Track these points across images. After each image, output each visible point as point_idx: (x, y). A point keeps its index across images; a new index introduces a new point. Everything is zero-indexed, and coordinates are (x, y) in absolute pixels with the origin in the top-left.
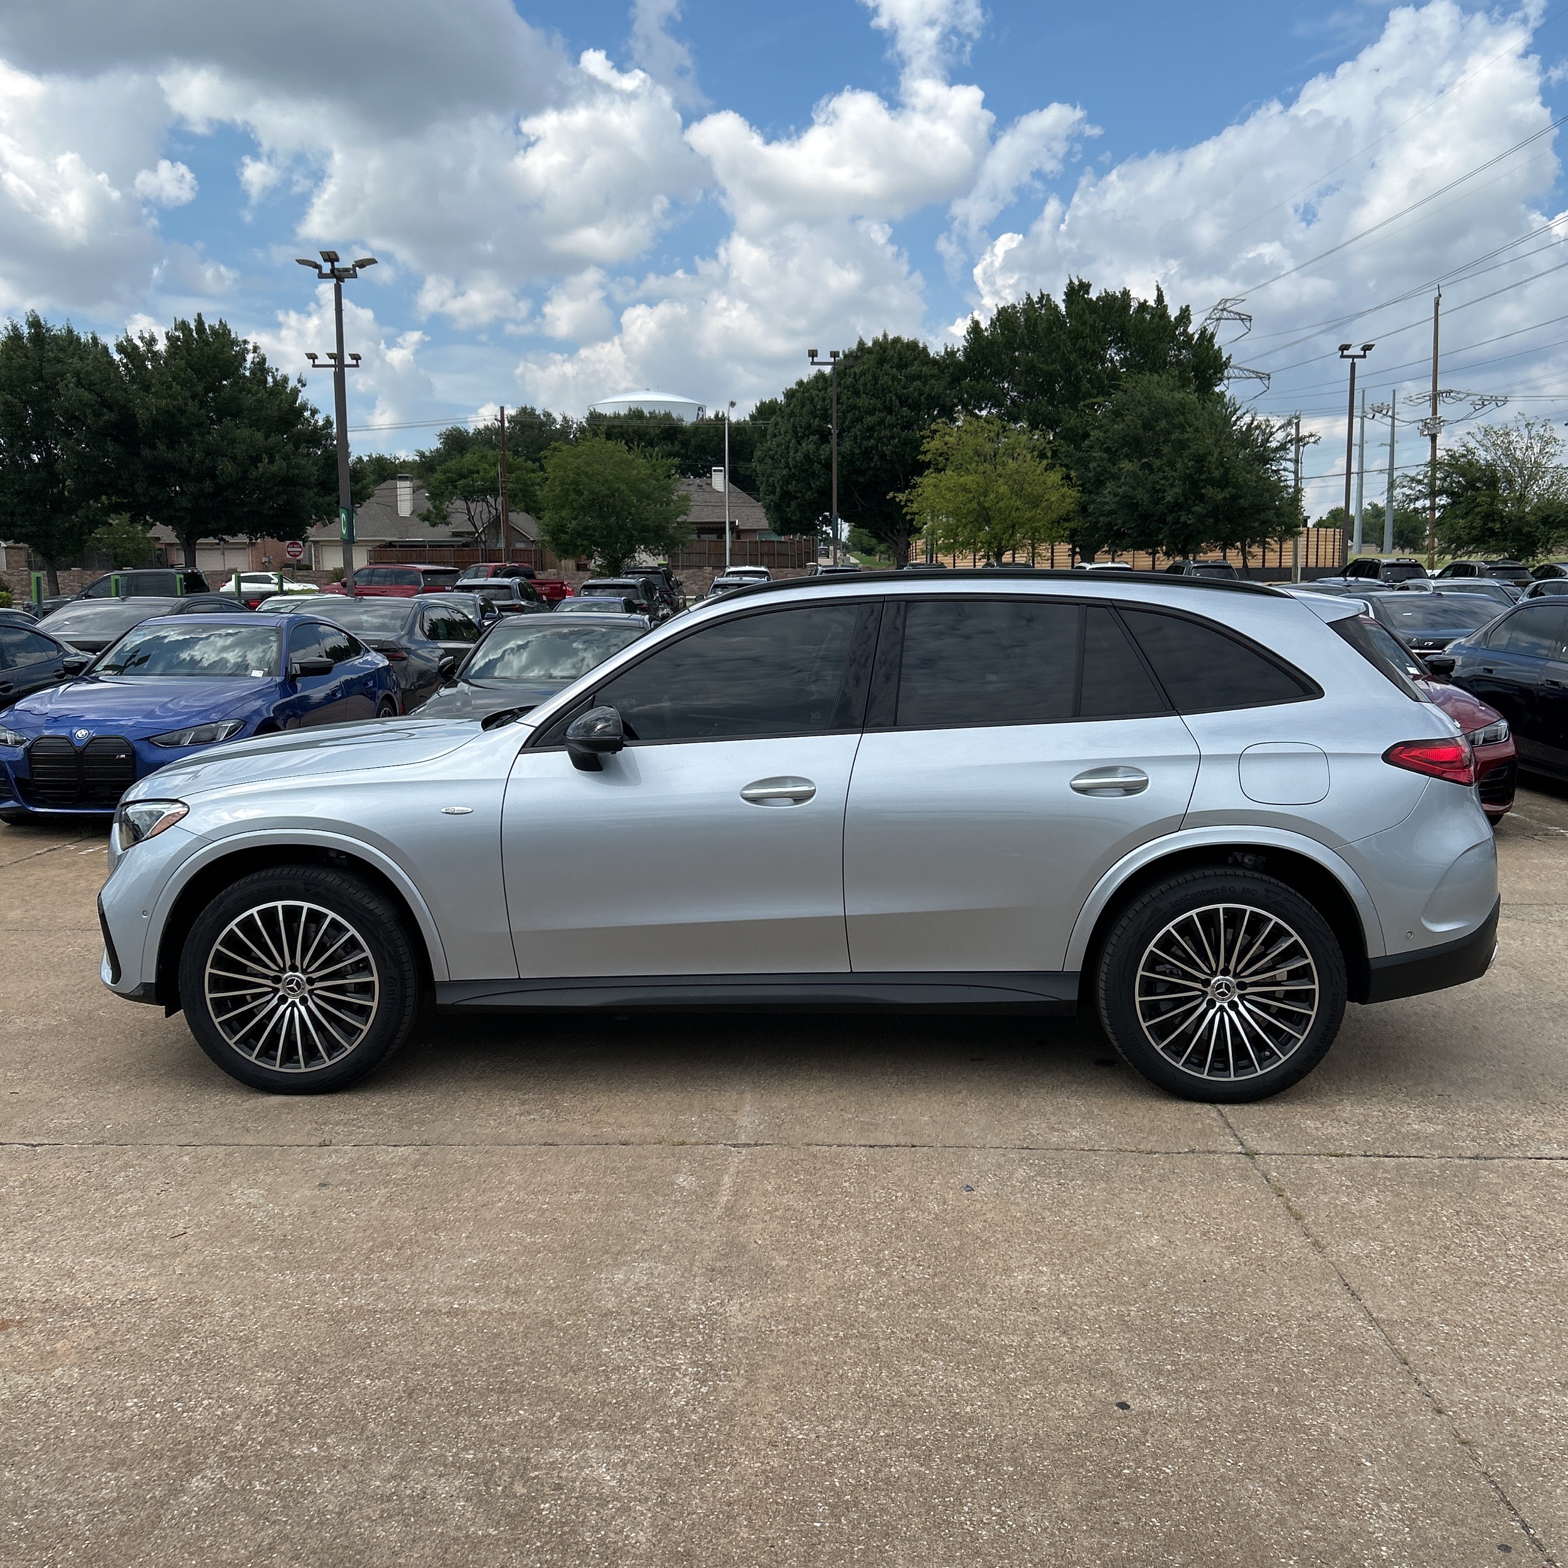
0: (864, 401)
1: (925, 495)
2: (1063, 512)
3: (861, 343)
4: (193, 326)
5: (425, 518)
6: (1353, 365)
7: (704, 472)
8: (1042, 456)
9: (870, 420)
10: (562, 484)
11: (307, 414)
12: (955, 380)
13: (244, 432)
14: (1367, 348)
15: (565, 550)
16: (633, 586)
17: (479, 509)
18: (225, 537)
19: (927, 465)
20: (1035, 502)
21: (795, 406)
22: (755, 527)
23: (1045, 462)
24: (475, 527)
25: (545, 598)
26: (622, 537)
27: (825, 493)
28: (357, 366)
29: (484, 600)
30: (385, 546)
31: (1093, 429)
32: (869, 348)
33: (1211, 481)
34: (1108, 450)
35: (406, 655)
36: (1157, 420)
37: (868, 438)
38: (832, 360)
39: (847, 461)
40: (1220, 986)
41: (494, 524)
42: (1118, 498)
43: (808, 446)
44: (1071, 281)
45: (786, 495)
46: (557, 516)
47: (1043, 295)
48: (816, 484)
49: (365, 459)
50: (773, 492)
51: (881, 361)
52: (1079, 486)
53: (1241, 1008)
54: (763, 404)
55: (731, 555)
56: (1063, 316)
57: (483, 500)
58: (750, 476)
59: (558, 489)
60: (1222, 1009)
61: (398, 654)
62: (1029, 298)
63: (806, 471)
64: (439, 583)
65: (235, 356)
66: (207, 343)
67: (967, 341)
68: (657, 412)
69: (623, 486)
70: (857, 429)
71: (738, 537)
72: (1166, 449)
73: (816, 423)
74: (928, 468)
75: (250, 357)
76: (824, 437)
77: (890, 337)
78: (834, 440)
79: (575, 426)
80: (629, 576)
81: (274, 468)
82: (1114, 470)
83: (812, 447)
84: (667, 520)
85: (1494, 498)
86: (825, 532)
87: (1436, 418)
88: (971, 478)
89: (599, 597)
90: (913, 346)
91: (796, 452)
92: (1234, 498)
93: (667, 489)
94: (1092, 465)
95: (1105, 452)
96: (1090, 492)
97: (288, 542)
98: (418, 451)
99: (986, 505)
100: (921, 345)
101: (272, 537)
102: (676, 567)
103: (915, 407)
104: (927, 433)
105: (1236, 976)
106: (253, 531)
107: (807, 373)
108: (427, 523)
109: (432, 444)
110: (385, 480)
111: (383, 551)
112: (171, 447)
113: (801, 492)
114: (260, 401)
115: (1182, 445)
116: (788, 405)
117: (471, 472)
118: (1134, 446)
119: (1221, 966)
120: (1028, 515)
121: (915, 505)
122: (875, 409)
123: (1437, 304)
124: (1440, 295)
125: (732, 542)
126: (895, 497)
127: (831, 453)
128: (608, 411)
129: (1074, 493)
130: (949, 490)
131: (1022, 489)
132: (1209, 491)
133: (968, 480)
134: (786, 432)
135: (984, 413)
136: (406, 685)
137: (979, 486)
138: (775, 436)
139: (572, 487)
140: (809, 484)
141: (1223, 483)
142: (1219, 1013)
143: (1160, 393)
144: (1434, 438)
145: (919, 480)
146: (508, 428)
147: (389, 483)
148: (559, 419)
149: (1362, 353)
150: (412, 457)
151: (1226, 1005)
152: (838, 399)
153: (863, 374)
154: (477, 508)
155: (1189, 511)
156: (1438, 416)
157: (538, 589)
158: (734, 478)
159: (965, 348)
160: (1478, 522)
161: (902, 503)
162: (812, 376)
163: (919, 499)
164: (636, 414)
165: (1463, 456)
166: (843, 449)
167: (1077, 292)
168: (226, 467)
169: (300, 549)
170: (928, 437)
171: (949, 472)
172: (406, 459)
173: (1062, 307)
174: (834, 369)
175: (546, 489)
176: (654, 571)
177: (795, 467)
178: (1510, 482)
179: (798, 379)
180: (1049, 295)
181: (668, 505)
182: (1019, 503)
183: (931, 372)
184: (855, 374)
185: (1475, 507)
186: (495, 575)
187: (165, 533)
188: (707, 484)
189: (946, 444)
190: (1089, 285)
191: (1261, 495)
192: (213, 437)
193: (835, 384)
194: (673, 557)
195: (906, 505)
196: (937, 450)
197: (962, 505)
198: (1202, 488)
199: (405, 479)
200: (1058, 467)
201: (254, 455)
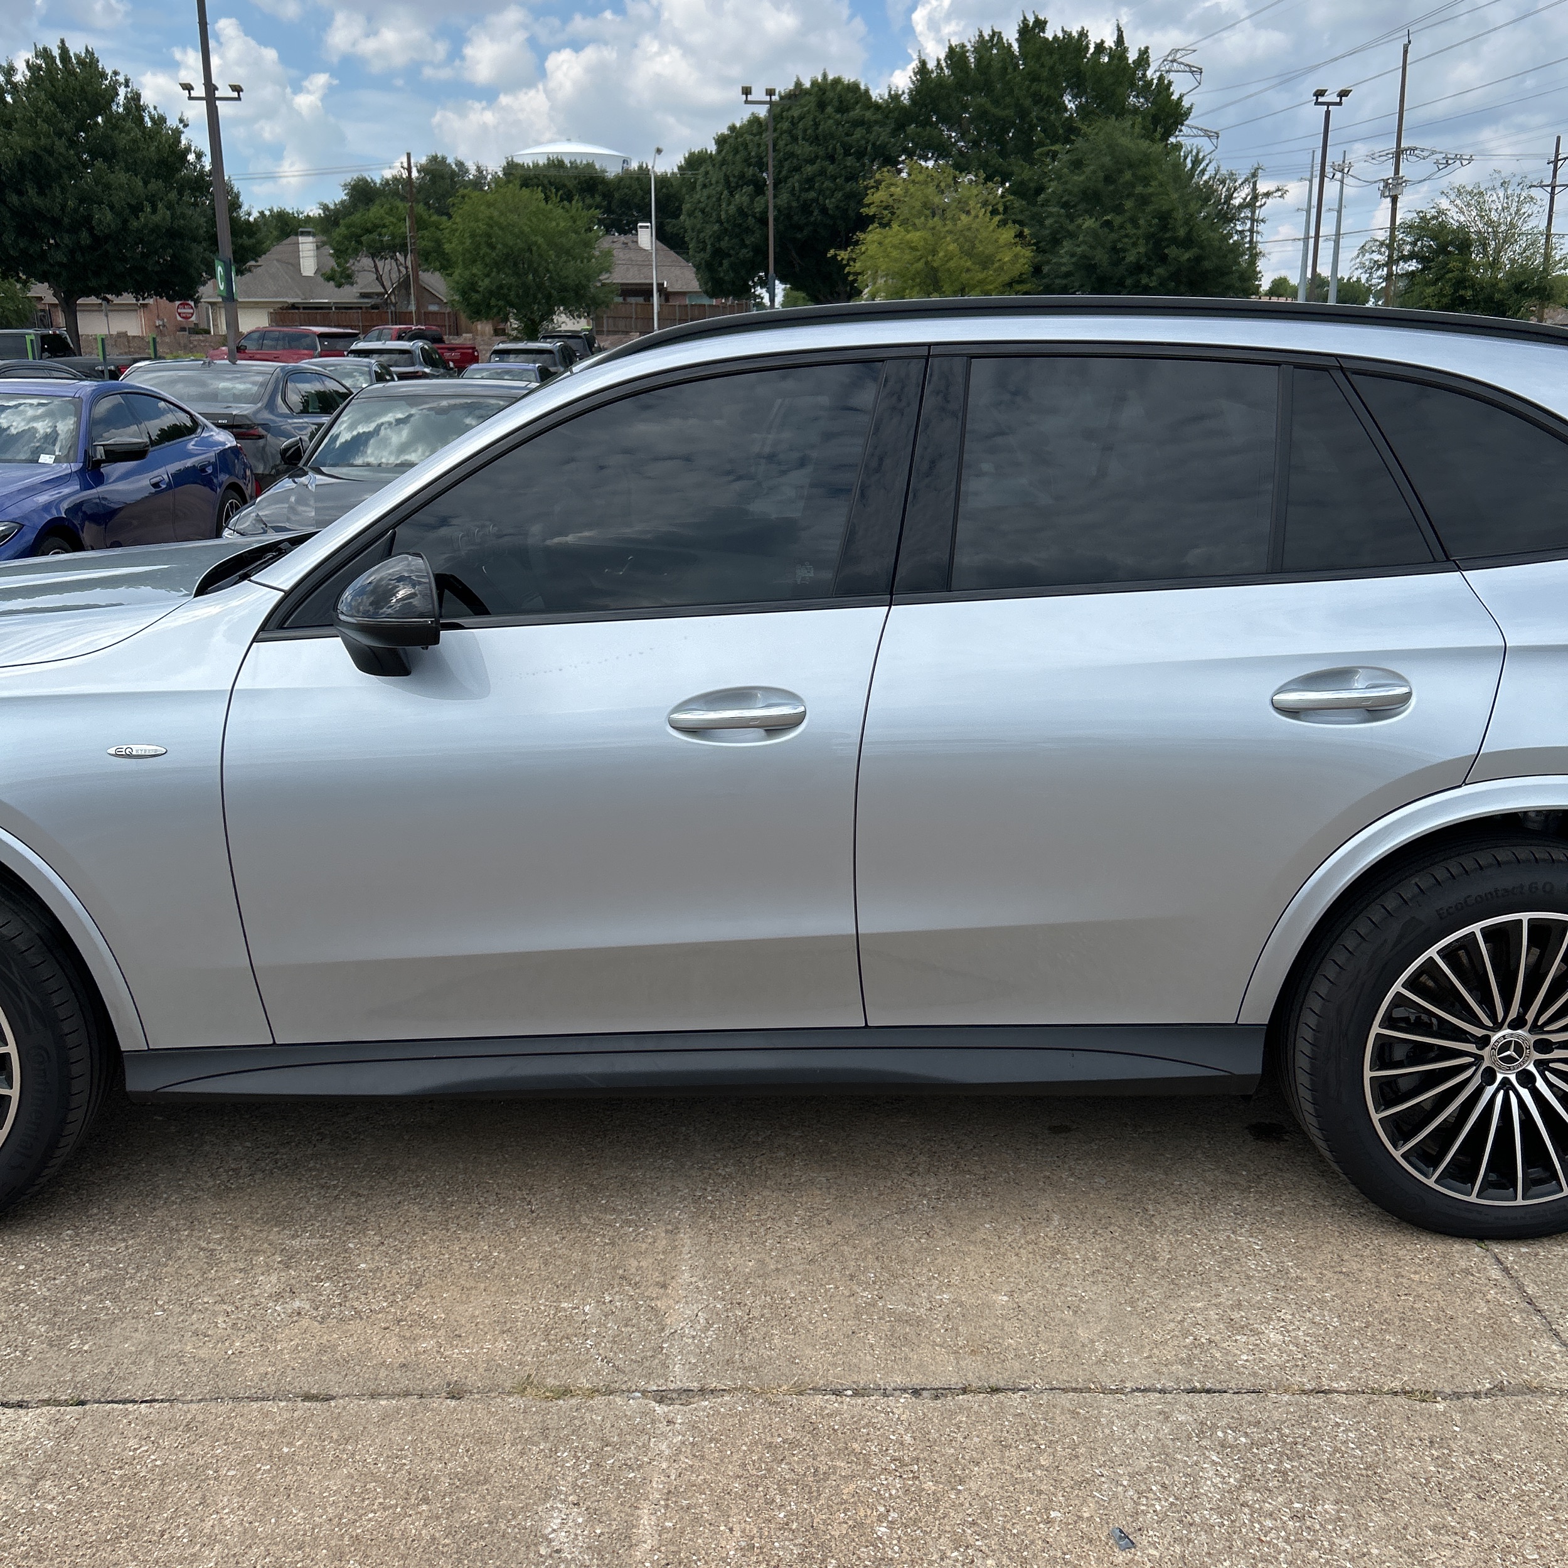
0: (804, 149)
1: (869, 253)
2: (1015, 273)
3: (798, 84)
4: (56, 52)
5: (329, 278)
6: (1328, 113)
7: (629, 229)
8: (994, 212)
9: (809, 169)
10: (473, 236)
11: (191, 157)
12: (901, 127)
13: (121, 177)
14: (1343, 94)
15: (478, 312)
16: (550, 352)
17: (387, 268)
18: (109, 296)
19: (871, 219)
20: (985, 262)
21: (727, 153)
22: (684, 289)
23: (997, 218)
24: (384, 288)
25: (451, 364)
26: (540, 296)
27: (761, 251)
28: (239, 99)
29: (381, 366)
30: (288, 308)
31: (1049, 181)
32: (806, 89)
33: (1174, 241)
34: (1065, 205)
35: (264, 432)
36: (1121, 171)
37: (807, 190)
38: (768, 98)
39: (784, 215)
40: (1505, 1047)
41: (404, 285)
42: (1074, 260)
43: (741, 198)
44: (1025, 18)
45: (718, 253)
46: (467, 273)
47: (994, 33)
48: (750, 240)
49: (267, 213)
50: (704, 249)
51: (822, 105)
52: (1034, 244)
53: (1540, 1084)
54: (692, 155)
55: (659, 319)
56: (1016, 57)
57: (392, 258)
58: (678, 235)
59: (468, 241)
60: (1506, 1082)
61: (252, 431)
62: (981, 35)
63: (740, 225)
64: (338, 348)
65: (106, 90)
66: (73, 73)
67: (913, 82)
68: (578, 162)
69: (540, 240)
70: (795, 181)
71: (667, 300)
72: (1129, 204)
73: (751, 172)
74: (872, 222)
75: (122, 91)
76: (759, 188)
77: (830, 77)
78: (770, 191)
79: (489, 177)
80: (548, 340)
81: (156, 218)
82: (1071, 227)
83: (745, 199)
84: (588, 278)
85: (1467, 262)
86: (759, 296)
87: (1399, 178)
88: (918, 234)
89: (513, 364)
90: (854, 88)
91: (729, 204)
92: (1198, 259)
93: (588, 245)
94: (1048, 222)
95: (1062, 207)
96: (1045, 252)
97: (178, 303)
98: (321, 204)
99: (935, 265)
100: (862, 87)
101: (161, 297)
102: (600, 332)
103: (860, 155)
104: (872, 182)
105: (1535, 1028)
106: (140, 290)
107: (741, 116)
108: (332, 283)
109: (337, 196)
110: (288, 236)
111: (286, 313)
112: (41, 192)
113: (733, 248)
114: (134, 141)
115: (1144, 200)
116: (719, 151)
117: (376, 226)
118: (1092, 199)
119: (1513, 1014)
120: (981, 276)
121: (858, 264)
122: (817, 157)
123: (1406, 52)
124: (1409, 42)
125: (660, 306)
126: (836, 255)
127: (767, 207)
128: (528, 162)
129: (1027, 253)
130: (895, 247)
131: (974, 247)
132: (1172, 251)
133: (915, 236)
134: (717, 182)
135: (931, 164)
136: (265, 469)
137: (927, 244)
138: (705, 186)
139: (484, 239)
140: (743, 240)
141: (1187, 242)
142: (1502, 1092)
143: (1125, 141)
144: (1394, 200)
145: (862, 236)
146: (417, 178)
147: (292, 239)
148: (473, 170)
149: (1338, 100)
150: (315, 211)
151: (1513, 1078)
152: (775, 145)
153: (801, 118)
154: (387, 266)
155: (1150, 274)
156: (1400, 175)
157: (447, 355)
158: (662, 235)
159: (911, 91)
160: (1448, 290)
161: (845, 262)
162: (745, 121)
163: (863, 257)
164: (556, 164)
165: (1434, 218)
166: (779, 202)
167: (1030, 31)
168: (104, 217)
169: (191, 311)
170: (873, 187)
171: (895, 226)
172: (311, 214)
173: (1015, 47)
174: (769, 111)
175: (455, 241)
176: (574, 335)
177: (728, 221)
178: (1485, 246)
179: (730, 124)
180: (1000, 33)
181: (589, 261)
182: (969, 264)
183: (874, 118)
184: (793, 117)
185: (1447, 272)
186: (400, 338)
187: (42, 291)
188: (633, 242)
189: (892, 195)
190: (1045, 22)
191: (1225, 256)
192: (87, 183)
193: (771, 126)
194: (597, 321)
195: (848, 265)
196: (882, 202)
197: (908, 265)
198: (1166, 247)
199: (308, 234)
200: (1010, 224)
201: (134, 202)
